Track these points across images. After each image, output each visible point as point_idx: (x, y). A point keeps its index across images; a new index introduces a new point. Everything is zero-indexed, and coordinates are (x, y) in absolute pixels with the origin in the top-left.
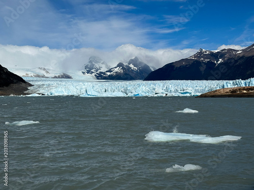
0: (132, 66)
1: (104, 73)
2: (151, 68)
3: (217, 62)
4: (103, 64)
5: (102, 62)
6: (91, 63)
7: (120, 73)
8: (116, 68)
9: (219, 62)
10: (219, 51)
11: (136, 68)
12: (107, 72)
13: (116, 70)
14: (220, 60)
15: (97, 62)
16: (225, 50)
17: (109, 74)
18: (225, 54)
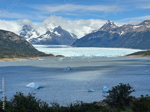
0: (56, 33)
1: (36, 39)
2: (71, 34)
3: (120, 33)
4: (33, 31)
5: (33, 30)
6: (25, 30)
7: (49, 39)
8: (45, 35)
9: (122, 34)
10: (121, 26)
11: (60, 34)
12: (38, 38)
13: (46, 36)
14: (123, 32)
15: (29, 30)
16: (125, 25)
17: (40, 39)
18: (125, 28)
